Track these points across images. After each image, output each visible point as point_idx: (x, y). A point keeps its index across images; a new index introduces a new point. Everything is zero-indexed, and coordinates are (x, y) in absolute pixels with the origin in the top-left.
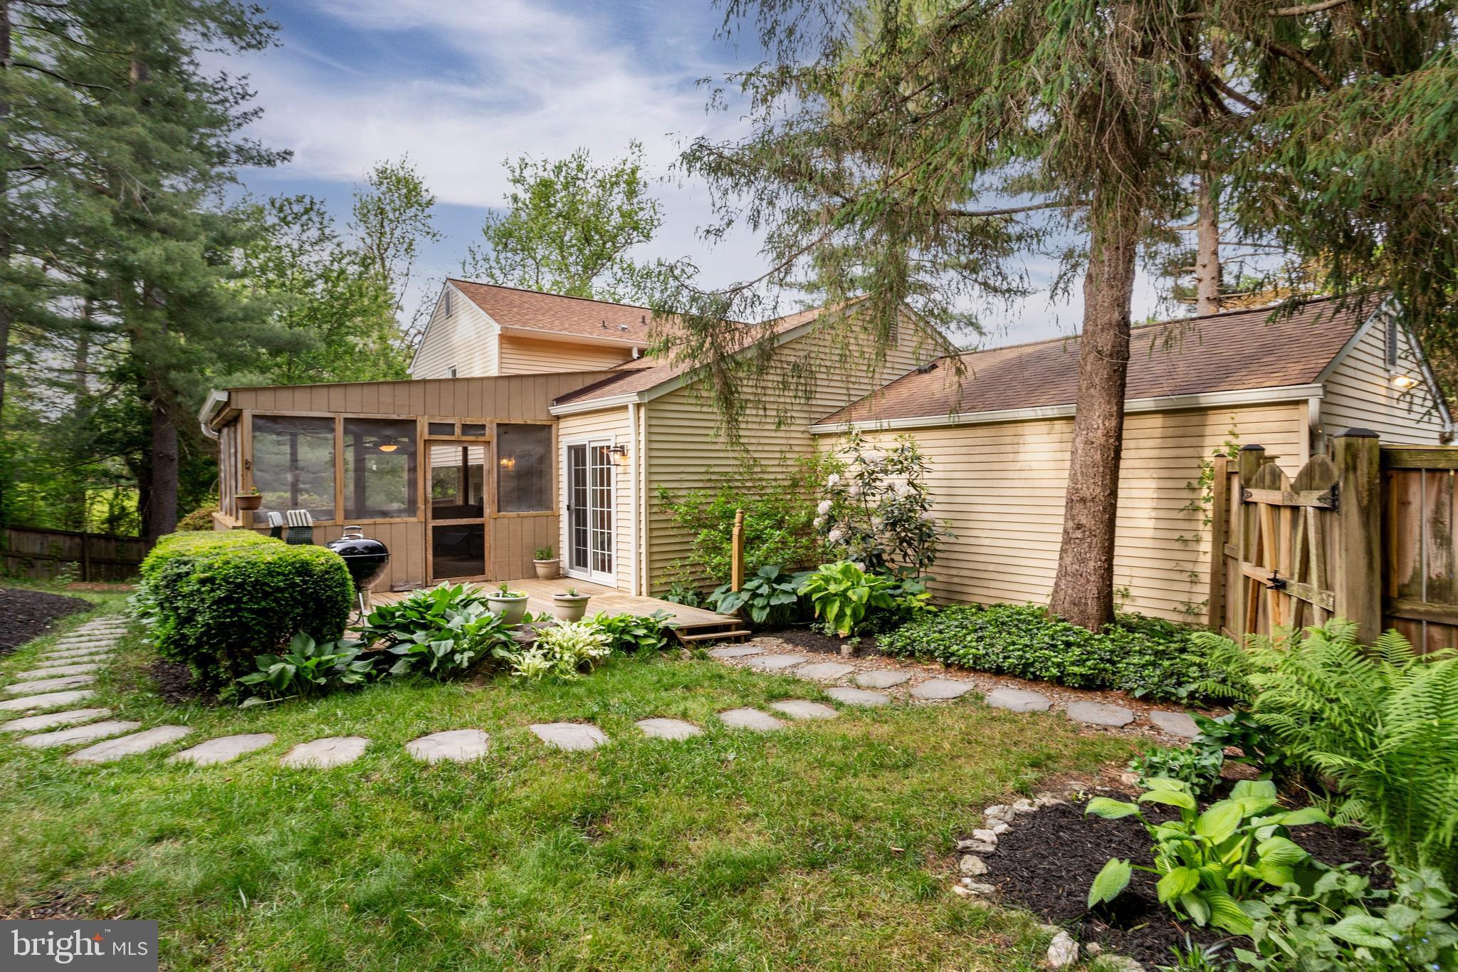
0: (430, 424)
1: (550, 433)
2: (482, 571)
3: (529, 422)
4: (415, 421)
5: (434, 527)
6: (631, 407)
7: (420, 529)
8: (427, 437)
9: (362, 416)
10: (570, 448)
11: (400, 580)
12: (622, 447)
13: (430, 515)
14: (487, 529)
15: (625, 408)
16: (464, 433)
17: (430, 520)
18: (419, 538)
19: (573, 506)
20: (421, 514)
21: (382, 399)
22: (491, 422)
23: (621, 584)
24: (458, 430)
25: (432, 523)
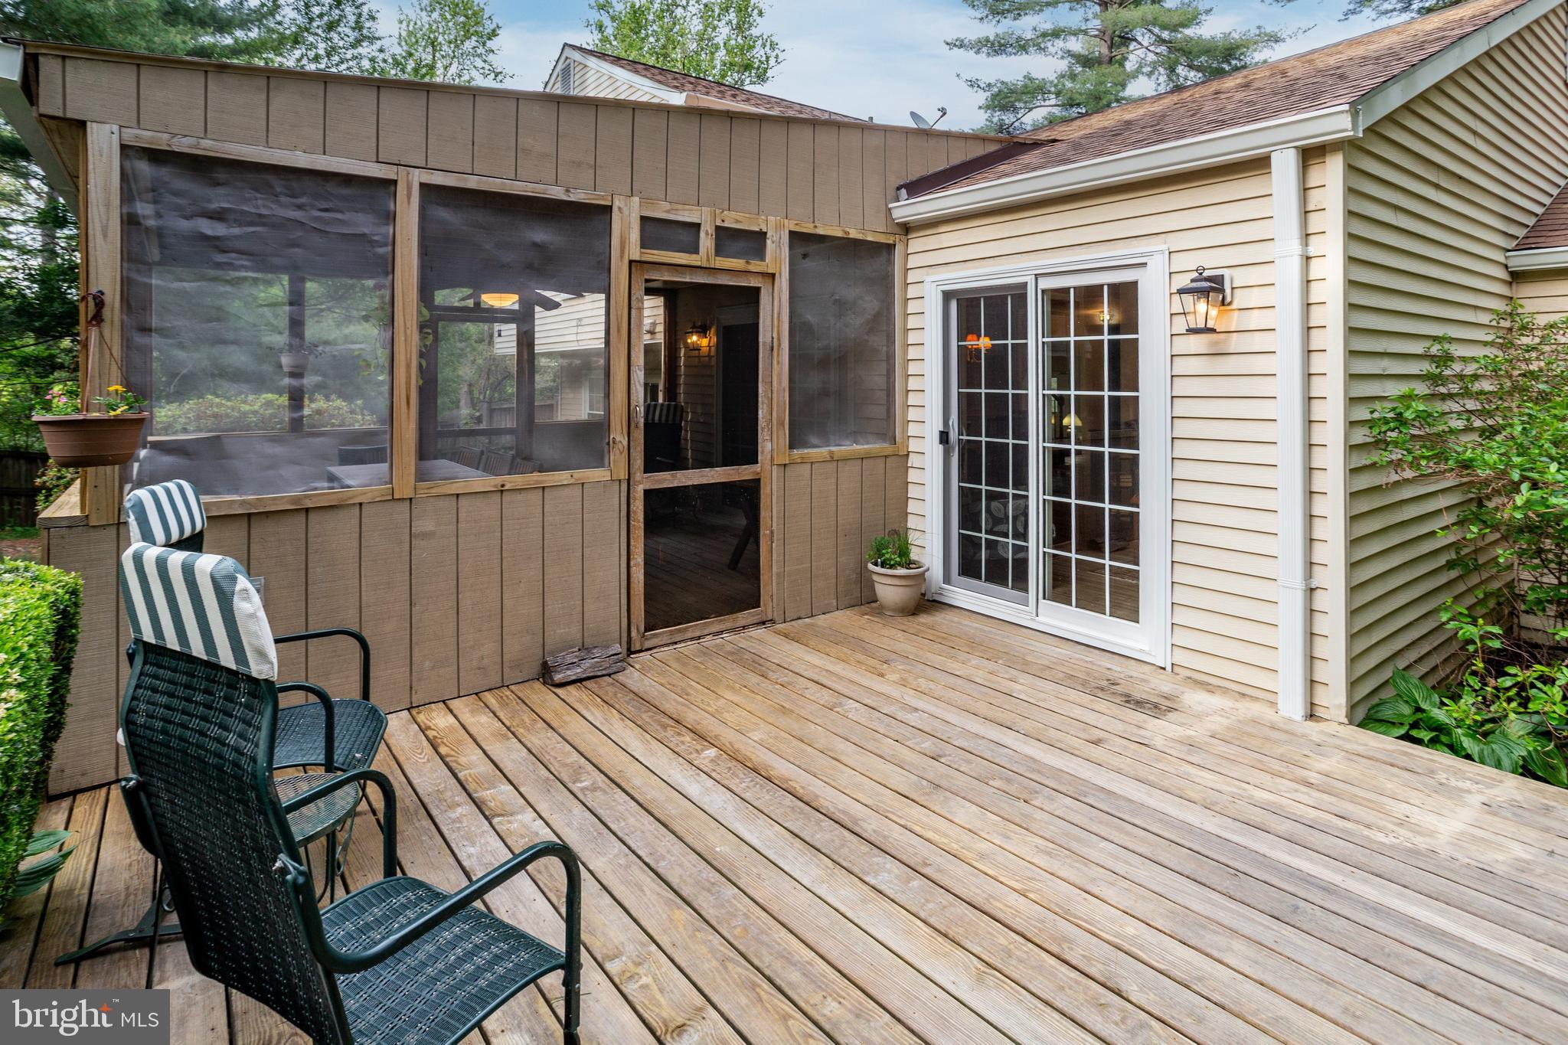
0: (644, 219)
1: (890, 262)
2: (753, 600)
3: (854, 234)
4: (608, 209)
5: (647, 493)
6: (1285, 163)
7: (615, 499)
8: (635, 252)
9: (472, 183)
10: (947, 296)
11: (567, 647)
12: (1219, 280)
13: (639, 462)
14: (764, 491)
15: (1260, 164)
16: (719, 251)
17: (639, 475)
18: (613, 525)
19: (953, 436)
20: (617, 459)
21: (526, 141)
22: (779, 227)
23: (1181, 658)
24: (706, 242)
25: (645, 482)
